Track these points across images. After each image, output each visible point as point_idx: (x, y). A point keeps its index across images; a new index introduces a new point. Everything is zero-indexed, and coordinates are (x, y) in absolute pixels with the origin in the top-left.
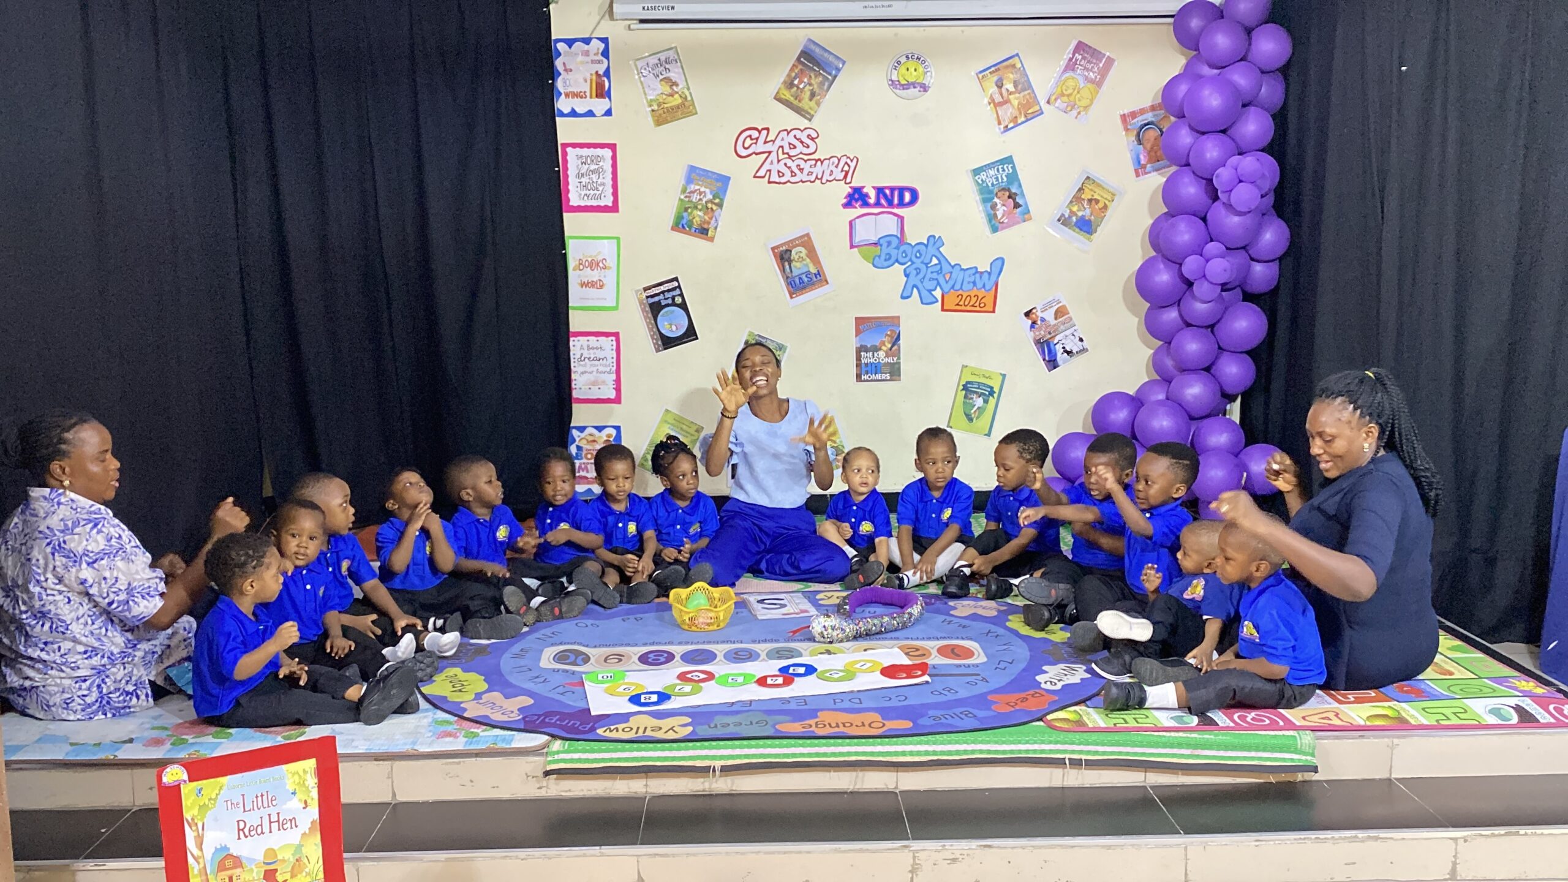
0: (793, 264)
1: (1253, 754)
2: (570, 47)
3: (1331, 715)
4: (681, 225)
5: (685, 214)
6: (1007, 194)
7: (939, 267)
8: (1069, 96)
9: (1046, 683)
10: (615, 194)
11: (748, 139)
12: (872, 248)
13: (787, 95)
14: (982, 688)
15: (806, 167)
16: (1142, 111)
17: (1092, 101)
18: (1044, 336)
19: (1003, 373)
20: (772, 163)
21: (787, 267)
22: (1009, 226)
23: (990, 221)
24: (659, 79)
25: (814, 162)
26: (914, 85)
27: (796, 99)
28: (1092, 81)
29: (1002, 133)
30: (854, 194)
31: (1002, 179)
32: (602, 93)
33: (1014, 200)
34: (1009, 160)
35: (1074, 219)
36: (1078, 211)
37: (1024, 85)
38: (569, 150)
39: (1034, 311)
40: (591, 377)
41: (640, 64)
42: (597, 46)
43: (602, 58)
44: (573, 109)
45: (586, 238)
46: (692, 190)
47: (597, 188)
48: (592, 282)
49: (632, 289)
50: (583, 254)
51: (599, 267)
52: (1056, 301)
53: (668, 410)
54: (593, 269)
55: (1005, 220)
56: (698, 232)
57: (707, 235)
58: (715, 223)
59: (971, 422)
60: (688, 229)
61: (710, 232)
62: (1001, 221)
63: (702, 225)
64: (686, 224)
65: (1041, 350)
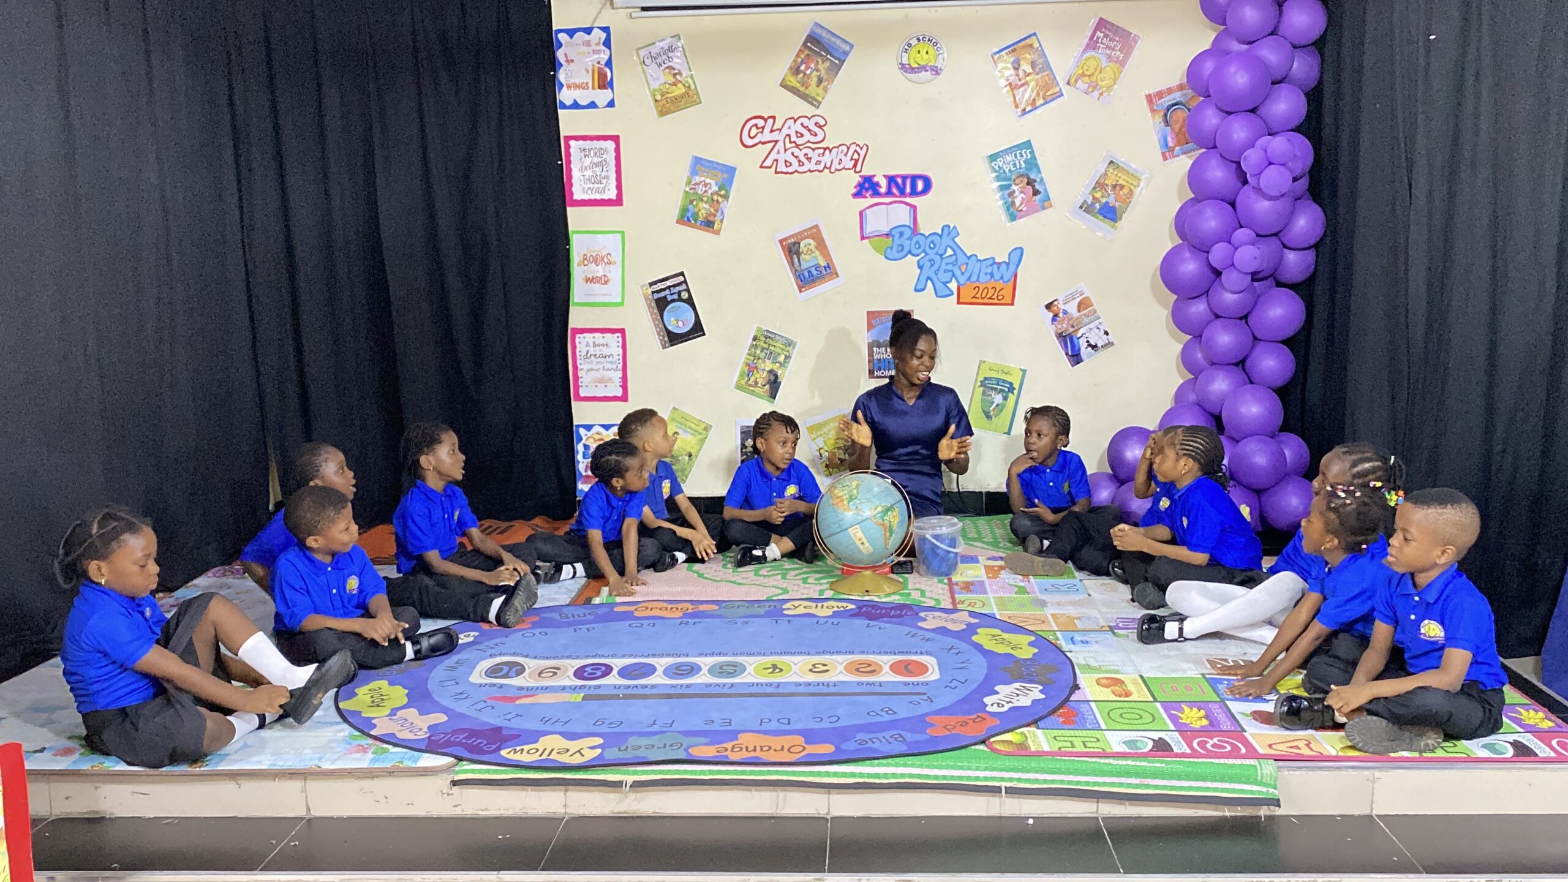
0: (802, 256)
1: (1208, 784)
2: (571, 37)
3: (1302, 744)
4: (686, 218)
5: (691, 207)
6: (1026, 180)
7: (954, 257)
8: (1089, 76)
9: (992, 705)
10: (619, 187)
11: (754, 128)
12: (884, 239)
13: (793, 81)
14: (925, 708)
15: (814, 156)
16: (1170, 91)
17: (1115, 80)
18: (1067, 330)
19: (1023, 368)
20: (778, 152)
21: (796, 260)
22: (1028, 214)
23: (1008, 209)
24: (662, 69)
25: (822, 151)
26: (923, 68)
27: (803, 85)
28: (1116, 60)
29: (1019, 116)
30: (864, 183)
31: (1020, 165)
32: (605, 83)
33: (1033, 187)
34: (1028, 145)
35: (1097, 206)
36: (1102, 197)
37: (1042, 66)
38: (572, 143)
39: (1056, 303)
40: (598, 375)
41: (642, 53)
42: (598, 35)
43: (604, 48)
44: (575, 101)
45: (590, 232)
46: (697, 181)
47: (601, 181)
48: (596, 278)
49: (637, 284)
50: (587, 249)
51: (603, 262)
52: (1079, 293)
53: (675, 408)
54: (597, 264)
55: (1023, 208)
56: (704, 225)
57: (713, 228)
58: (722, 215)
59: (990, 419)
60: (693, 222)
61: (716, 225)
62: (1019, 209)
63: (708, 218)
64: (691, 217)
65: (1063, 344)
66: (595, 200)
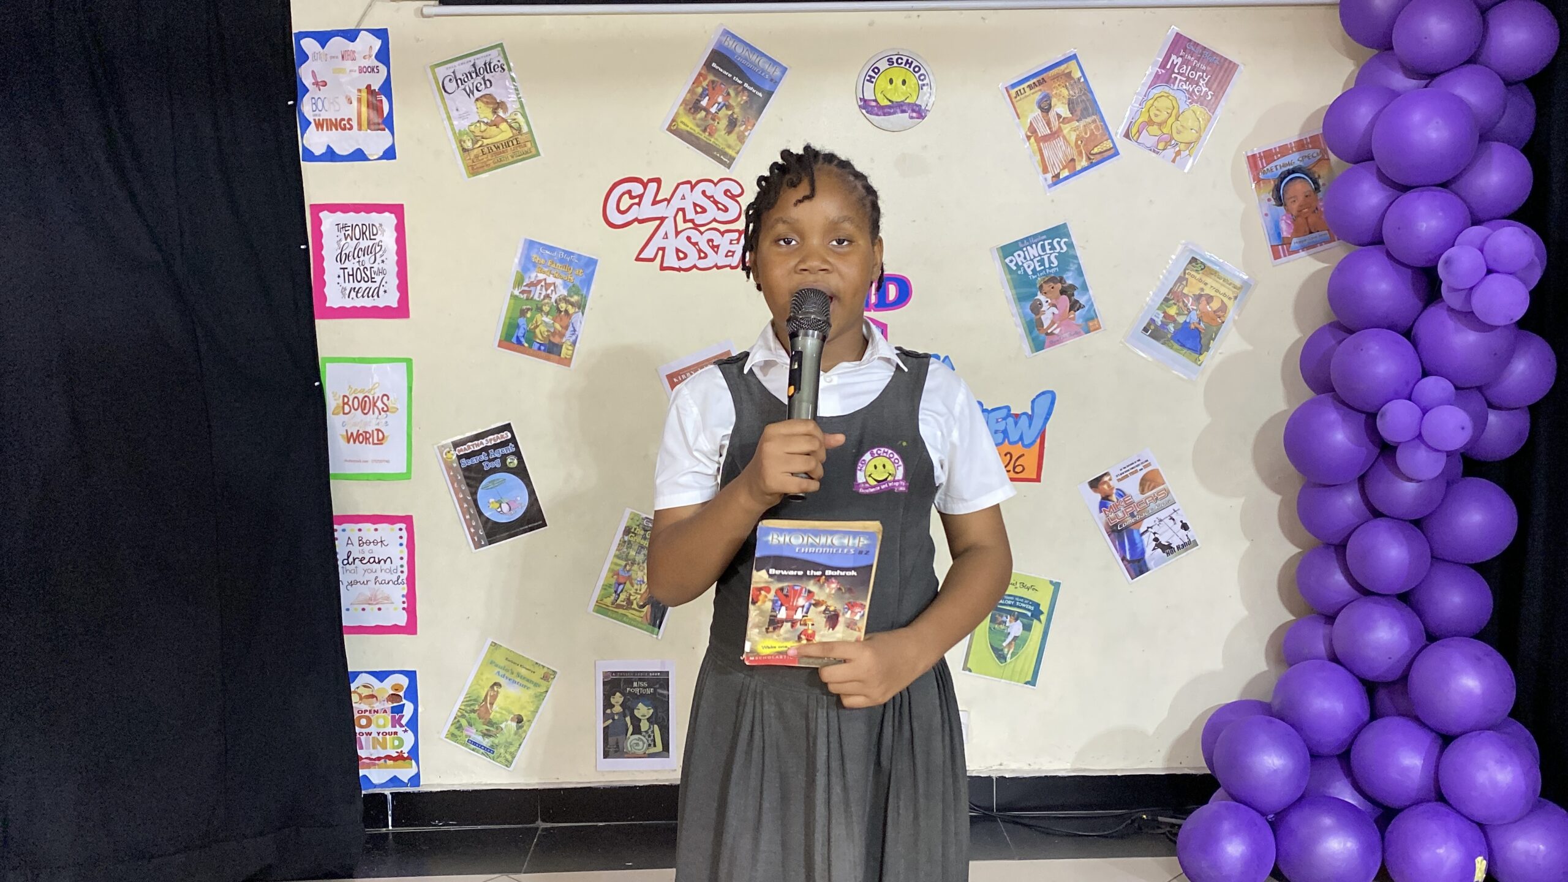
2: (324, 45)
4: (515, 339)
5: (522, 321)
6: (1059, 286)
8: (1160, 125)
10: (403, 287)
11: (627, 196)
15: (724, 243)
16: (1284, 150)
17: (1200, 132)
18: (1123, 520)
19: (1055, 581)
20: (666, 236)
22: (1061, 340)
23: (1030, 331)
24: (473, 99)
25: (736, 235)
26: (900, 105)
27: (705, 130)
28: (1201, 101)
31: (1050, 262)
32: (379, 120)
33: (1071, 296)
34: (1060, 231)
35: (1171, 328)
36: (1178, 314)
37: (1086, 106)
38: (324, 215)
39: (1106, 479)
40: (366, 591)
41: (442, 72)
42: (368, 44)
43: (377, 63)
44: (329, 147)
45: (354, 360)
46: (532, 280)
47: (372, 278)
48: (364, 434)
49: (433, 445)
50: (350, 387)
51: (376, 409)
52: (1142, 463)
53: (496, 644)
54: (366, 411)
55: (1055, 329)
56: (544, 350)
57: (560, 355)
58: (573, 334)
59: (1003, 661)
60: (526, 345)
61: (564, 351)
62: (1049, 331)
63: (552, 339)
64: (523, 336)
65: (1117, 543)
66: (363, 308)
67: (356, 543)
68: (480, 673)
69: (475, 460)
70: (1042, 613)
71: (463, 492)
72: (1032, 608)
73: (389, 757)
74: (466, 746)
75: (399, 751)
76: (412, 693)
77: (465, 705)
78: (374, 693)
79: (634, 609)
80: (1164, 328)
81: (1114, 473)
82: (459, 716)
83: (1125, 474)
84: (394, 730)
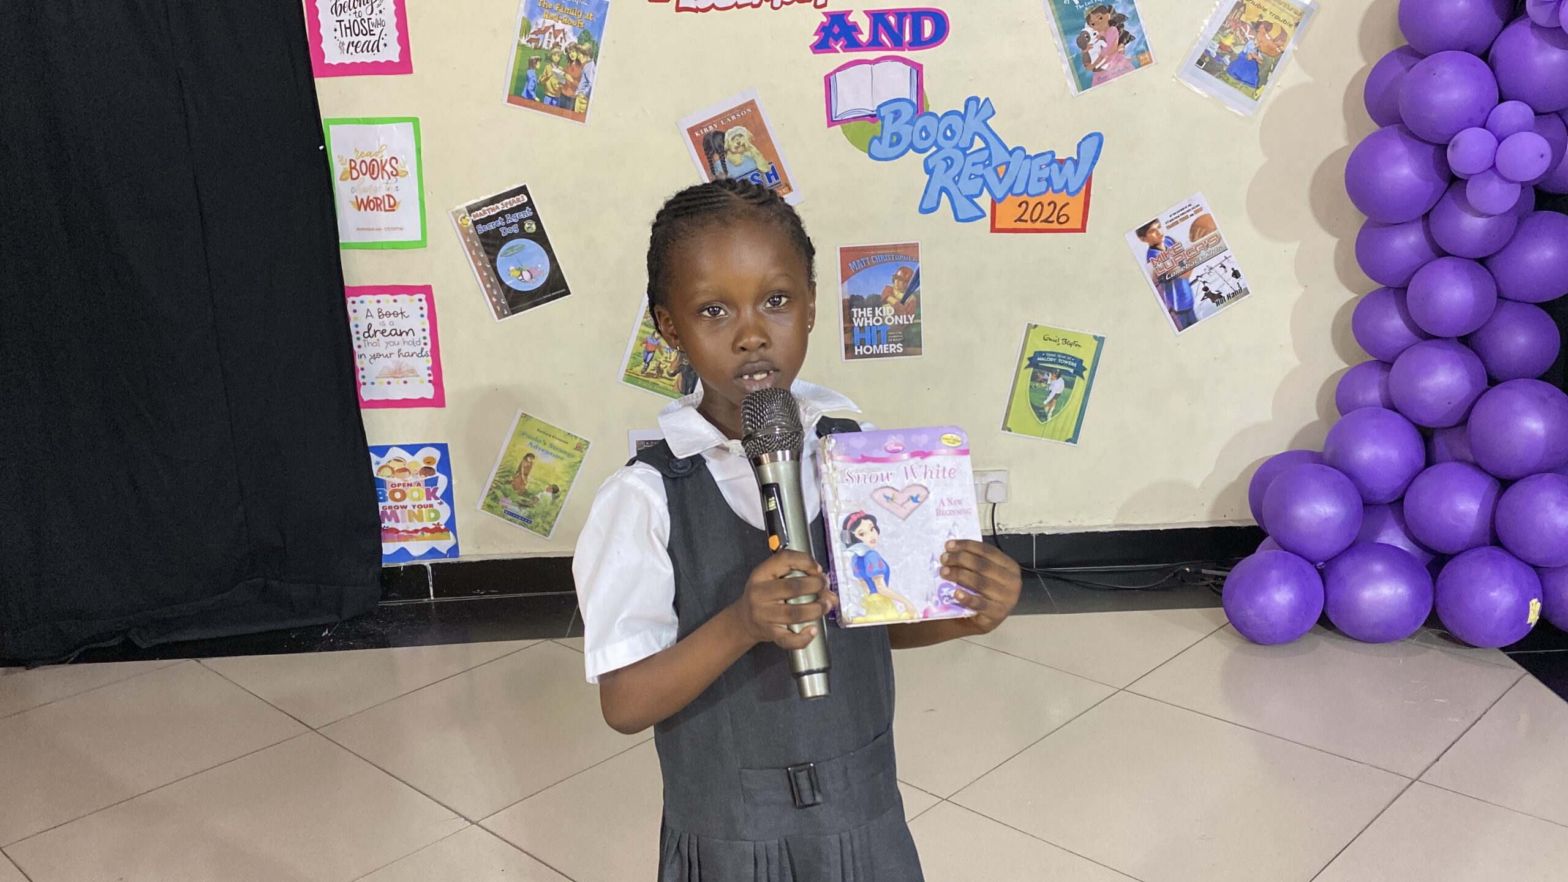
0: (729, 157)
4: (525, 93)
5: (531, 73)
6: (1108, 17)
7: (987, 152)
10: (404, 39)
12: (867, 124)
19: (1098, 335)
21: (718, 163)
22: (1110, 76)
23: (1076, 68)
30: (831, 26)
33: (1120, 27)
35: (1227, 59)
39: (1155, 226)
40: (390, 364)
45: (358, 121)
46: (540, 27)
47: (370, 31)
48: (375, 200)
49: (447, 210)
50: (356, 150)
51: (385, 173)
52: (1193, 208)
53: (526, 415)
54: (374, 176)
55: (1103, 65)
56: (557, 105)
57: (573, 110)
58: (586, 86)
59: (1043, 419)
60: (537, 99)
61: (577, 105)
62: (1097, 67)
63: (563, 91)
64: (534, 90)
65: (1165, 294)
66: (363, 64)
67: (376, 315)
68: (513, 444)
69: (491, 226)
70: (1085, 369)
71: (481, 259)
72: (1075, 365)
73: (425, 530)
74: (503, 517)
75: (436, 523)
76: (445, 466)
77: (499, 477)
78: (407, 467)
79: (665, 378)
80: (1219, 60)
81: (1164, 219)
82: (495, 488)
83: (1175, 221)
84: (429, 502)
